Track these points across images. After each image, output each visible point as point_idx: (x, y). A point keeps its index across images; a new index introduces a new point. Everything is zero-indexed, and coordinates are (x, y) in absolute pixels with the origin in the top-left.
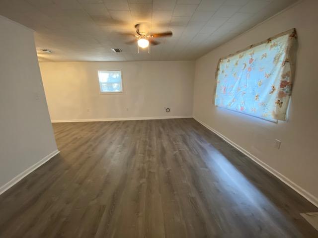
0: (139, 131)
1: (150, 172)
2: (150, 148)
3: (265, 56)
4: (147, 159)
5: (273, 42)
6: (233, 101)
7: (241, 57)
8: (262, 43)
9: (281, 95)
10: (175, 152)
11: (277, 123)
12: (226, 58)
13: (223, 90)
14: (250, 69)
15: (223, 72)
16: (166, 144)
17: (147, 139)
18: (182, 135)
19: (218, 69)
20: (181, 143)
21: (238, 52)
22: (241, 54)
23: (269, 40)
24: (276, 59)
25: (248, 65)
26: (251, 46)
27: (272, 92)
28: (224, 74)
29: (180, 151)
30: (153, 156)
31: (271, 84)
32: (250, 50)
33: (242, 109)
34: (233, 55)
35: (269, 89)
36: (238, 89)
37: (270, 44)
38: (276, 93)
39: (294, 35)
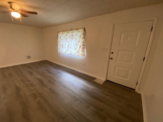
0: (10, 75)
1: (40, 93)
2: (30, 82)
3: (76, 34)
4: (32, 88)
5: (79, 30)
6: (67, 50)
7: (68, 33)
8: (75, 29)
9: (83, 48)
10: (48, 79)
11: (83, 57)
12: (61, 32)
13: (61, 46)
14: (72, 38)
15: (60, 38)
16: (39, 77)
17: (23, 78)
18: (46, 70)
19: (58, 36)
20: (48, 74)
21: (66, 31)
22: (68, 32)
23: (77, 29)
24: (80, 36)
25: (71, 37)
26: (72, 30)
27: (80, 47)
28: (61, 39)
29: (50, 77)
30: (35, 85)
31: (79, 45)
32: (71, 31)
33: (71, 54)
34: (64, 31)
35: (79, 46)
36: (69, 46)
37: (78, 31)
38: (81, 48)
39: (84, 30)
